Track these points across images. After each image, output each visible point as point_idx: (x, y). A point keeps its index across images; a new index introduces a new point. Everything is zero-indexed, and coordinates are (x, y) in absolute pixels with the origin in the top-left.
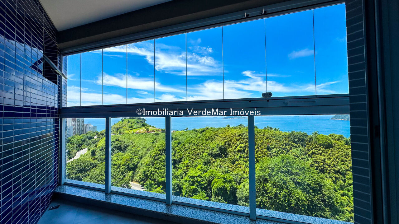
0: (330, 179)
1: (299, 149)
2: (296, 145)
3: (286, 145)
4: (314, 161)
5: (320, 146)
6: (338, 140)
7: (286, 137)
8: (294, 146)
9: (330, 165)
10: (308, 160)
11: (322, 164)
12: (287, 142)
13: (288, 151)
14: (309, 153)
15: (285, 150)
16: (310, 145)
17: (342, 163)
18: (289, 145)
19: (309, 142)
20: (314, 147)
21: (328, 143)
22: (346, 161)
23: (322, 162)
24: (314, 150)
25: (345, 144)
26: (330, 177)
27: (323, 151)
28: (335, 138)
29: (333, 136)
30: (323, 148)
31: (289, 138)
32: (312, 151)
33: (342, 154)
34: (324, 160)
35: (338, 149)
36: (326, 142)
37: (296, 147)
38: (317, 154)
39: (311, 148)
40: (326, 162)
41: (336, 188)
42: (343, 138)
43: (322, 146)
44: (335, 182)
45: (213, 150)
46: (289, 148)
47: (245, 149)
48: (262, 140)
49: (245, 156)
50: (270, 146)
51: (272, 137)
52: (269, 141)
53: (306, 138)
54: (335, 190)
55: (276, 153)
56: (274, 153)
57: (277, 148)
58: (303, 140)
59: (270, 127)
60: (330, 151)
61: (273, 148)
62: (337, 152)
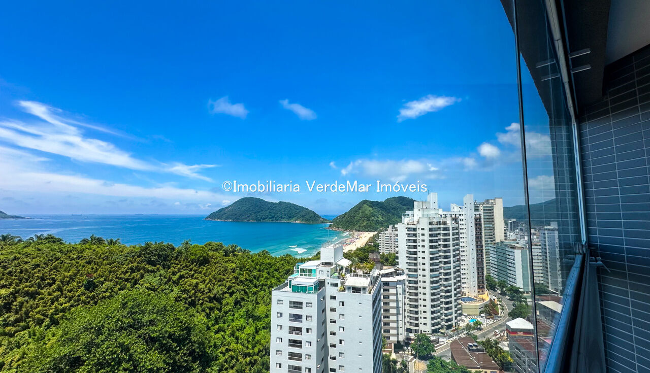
0: (204, 314)
1: (158, 274)
2: (154, 268)
3: (133, 271)
4: (182, 291)
5: (193, 263)
6: (216, 250)
7: (133, 256)
8: (148, 271)
9: (204, 291)
10: (172, 291)
11: (193, 291)
12: (135, 264)
13: (135, 283)
14: (174, 279)
15: (130, 282)
16: (177, 264)
17: (220, 283)
18: (139, 271)
19: (176, 259)
20: (184, 267)
21: (204, 258)
22: (224, 280)
23: (193, 289)
24: (183, 272)
25: (224, 256)
26: (203, 310)
27: (195, 271)
28: (212, 248)
29: (210, 245)
30: (195, 266)
31: (139, 256)
32: (179, 274)
33: (220, 270)
34: (197, 285)
35: (215, 263)
36: (200, 256)
37: (153, 271)
38: (187, 278)
39: (179, 269)
40: (200, 288)
41: (210, 324)
42: (222, 247)
43: (195, 264)
44: (208, 316)
46: (139, 276)
47: (13, 301)
48: (73, 270)
49: (10, 318)
50: (95, 278)
51: (101, 260)
52: (92, 268)
53: (171, 252)
54: (208, 328)
55: (109, 291)
56: (104, 292)
57: (111, 280)
58: (166, 258)
59: (98, 238)
60: (205, 268)
61: (102, 283)
62: (213, 269)
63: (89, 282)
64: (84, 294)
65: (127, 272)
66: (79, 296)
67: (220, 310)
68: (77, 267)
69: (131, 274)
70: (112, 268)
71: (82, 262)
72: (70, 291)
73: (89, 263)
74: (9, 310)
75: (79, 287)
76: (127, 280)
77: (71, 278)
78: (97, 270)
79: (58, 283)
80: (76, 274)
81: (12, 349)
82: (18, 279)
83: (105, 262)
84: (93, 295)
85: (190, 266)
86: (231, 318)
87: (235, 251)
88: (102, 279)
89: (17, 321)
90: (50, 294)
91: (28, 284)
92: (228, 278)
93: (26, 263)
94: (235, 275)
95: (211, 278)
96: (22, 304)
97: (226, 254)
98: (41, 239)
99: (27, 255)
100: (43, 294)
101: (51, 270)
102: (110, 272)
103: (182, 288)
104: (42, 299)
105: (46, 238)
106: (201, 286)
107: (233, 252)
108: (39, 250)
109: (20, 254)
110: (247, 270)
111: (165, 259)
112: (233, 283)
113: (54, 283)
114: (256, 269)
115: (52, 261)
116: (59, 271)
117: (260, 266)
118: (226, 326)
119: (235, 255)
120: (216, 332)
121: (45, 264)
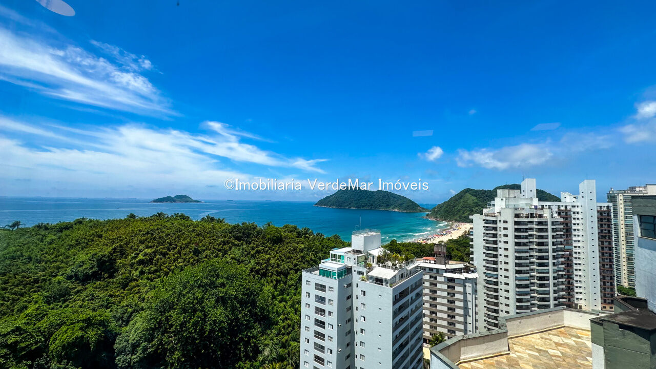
0: (271, 284)
1: (242, 247)
2: (239, 242)
3: (225, 244)
4: (257, 263)
5: (268, 241)
6: (291, 232)
7: (226, 232)
8: (235, 245)
9: (274, 266)
10: (250, 262)
11: (265, 264)
12: (227, 239)
13: (226, 253)
14: (252, 253)
15: (222, 252)
16: (256, 241)
17: (288, 260)
18: (228, 243)
19: (256, 237)
20: (261, 244)
21: (277, 237)
22: (292, 258)
23: (265, 263)
24: (260, 248)
25: (297, 237)
26: (272, 282)
27: (269, 248)
28: (288, 230)
30: (270, 244)
31: (230, 233)
32: (256, 249)
33: (290, 249)
34: (269, 259)
35: (287, 243)
36: (274, 236)
37: (238, 245)
38: (263, 253)
39: (257, 245)
41: (276, 294)
42: (296, 229)
44: (275, 287)
45: (80, 266)
46: (228, 248)
47: (154, 258)
48: (188, 240)
49: (152, 269)
50: (200, 247)
51: (206, 234)
52: (200, 239)
53: (253, 231)
54: (274, 297)
55: (208, 257)
56: (204, 258)
57: (210, 249)
58: (249, 235)
59: (212, 218)
60: (278, 246)
61: (204, 251)
62: (285, 248)
63: (195, 249)
64: (192, 257)
65: (221, 244)
66: (189, 258)
67: (285, 283)
68: (191, 238)
69: (223, 246)
70: (211, 240)
71: (194, 234)
72: (185, 254)
73: (198, 235)
74: (152, 264)
75: (190, 252)
76: (220, 250)
77: (186, 245)
78: (202, 240)
79: (178, 248)
80: (190, 243)
81: (151, 290)
82: (158, 243)
83: (208, 235)
84: (197, 259)
85: (266, 243)
86: (293, 291)
87: (307, 234)
88: (204, 248)
89: (156, 271)
90: (174, 255)
91: (162, 247)
92: (296, 257)
93: (163, 232)
94: (302, 254)
95: (281, 255)
96: (158, 259)
97: (299, 235)
98: (177, 217)
99: (165, 227)
100: (169, 255)
101: (175, 238)
102: (210, 243)
103: (257, 261)
104: (169, 258)
105: (180, 216)
106: (272, 261)
107: (305, 234)
108: (173, 224)
109: (161, 226)
110: (313, 251)
111: (248, 237)
112: (300, 261)
113: (176, 248)
114: (322, 251)
115: (177, 232)
116: (180, 240)
117: (326, 248)
118: (288, 298)
119: (307, 237)
120: (280, 302)
121: (173, 234)
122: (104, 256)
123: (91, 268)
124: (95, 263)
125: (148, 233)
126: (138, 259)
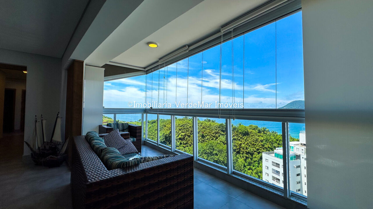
1: (225, 136)
3: (216, 133)
4: (234, 145)
6: (254, 129)
7: (217, 127)
12: (217, 131)
13: (217, 138)
16: (233, 133)
17: (253, 146)
18: (218, 133)
20: (236, 135)
22: (255, 145)
23: (239, 146)
25: (258, 133)
26: (243, 157)
27: (241, 138)
29: (251, 126)
30: (241, 135)
31: (219, 128)
32: (233, 138)
33: (254, 139)
34: (241, 144)
35: (252, 136)
36: (244, 131)
37: (223, 135)
38: (237, 140)
39: (234, 135)
40: (242, 146)
41: (246, 164)
42: (257, 128)
44: (245, 160)
46: (218, 136)
47: (185, 137)
49: (185, 142)
50: (205, 134)
51: (207, 127)
52: (204, 130)
54: (245, 166)
55: (208, 139)
57: (209, 136)
59: (209, 120)
60: (246, 137)
61: (206, 136)
63: (202, 135)
64: (201, 139)
65: (214, 133)
67: (252, 159)
68: (200, 129)
71: (201, 127)
73: (203, 128)
74: (184, 140)
75: (200, 136)
76: (214, 137)
82: (186, 131)
84: (204, 140)
85: (239, 135)
87: (265, 131)
91: (188, 132)
94: (262, 144)
96: (187, 138)
97: (260, 132)
99: (189, 123)
102: (209, 132)
104: (191, 138)
110: (270, 142)
122: (167, 135)
123: (163, 139)
124: (164, 137)
125: (182, 126)
126: (179, 137)
